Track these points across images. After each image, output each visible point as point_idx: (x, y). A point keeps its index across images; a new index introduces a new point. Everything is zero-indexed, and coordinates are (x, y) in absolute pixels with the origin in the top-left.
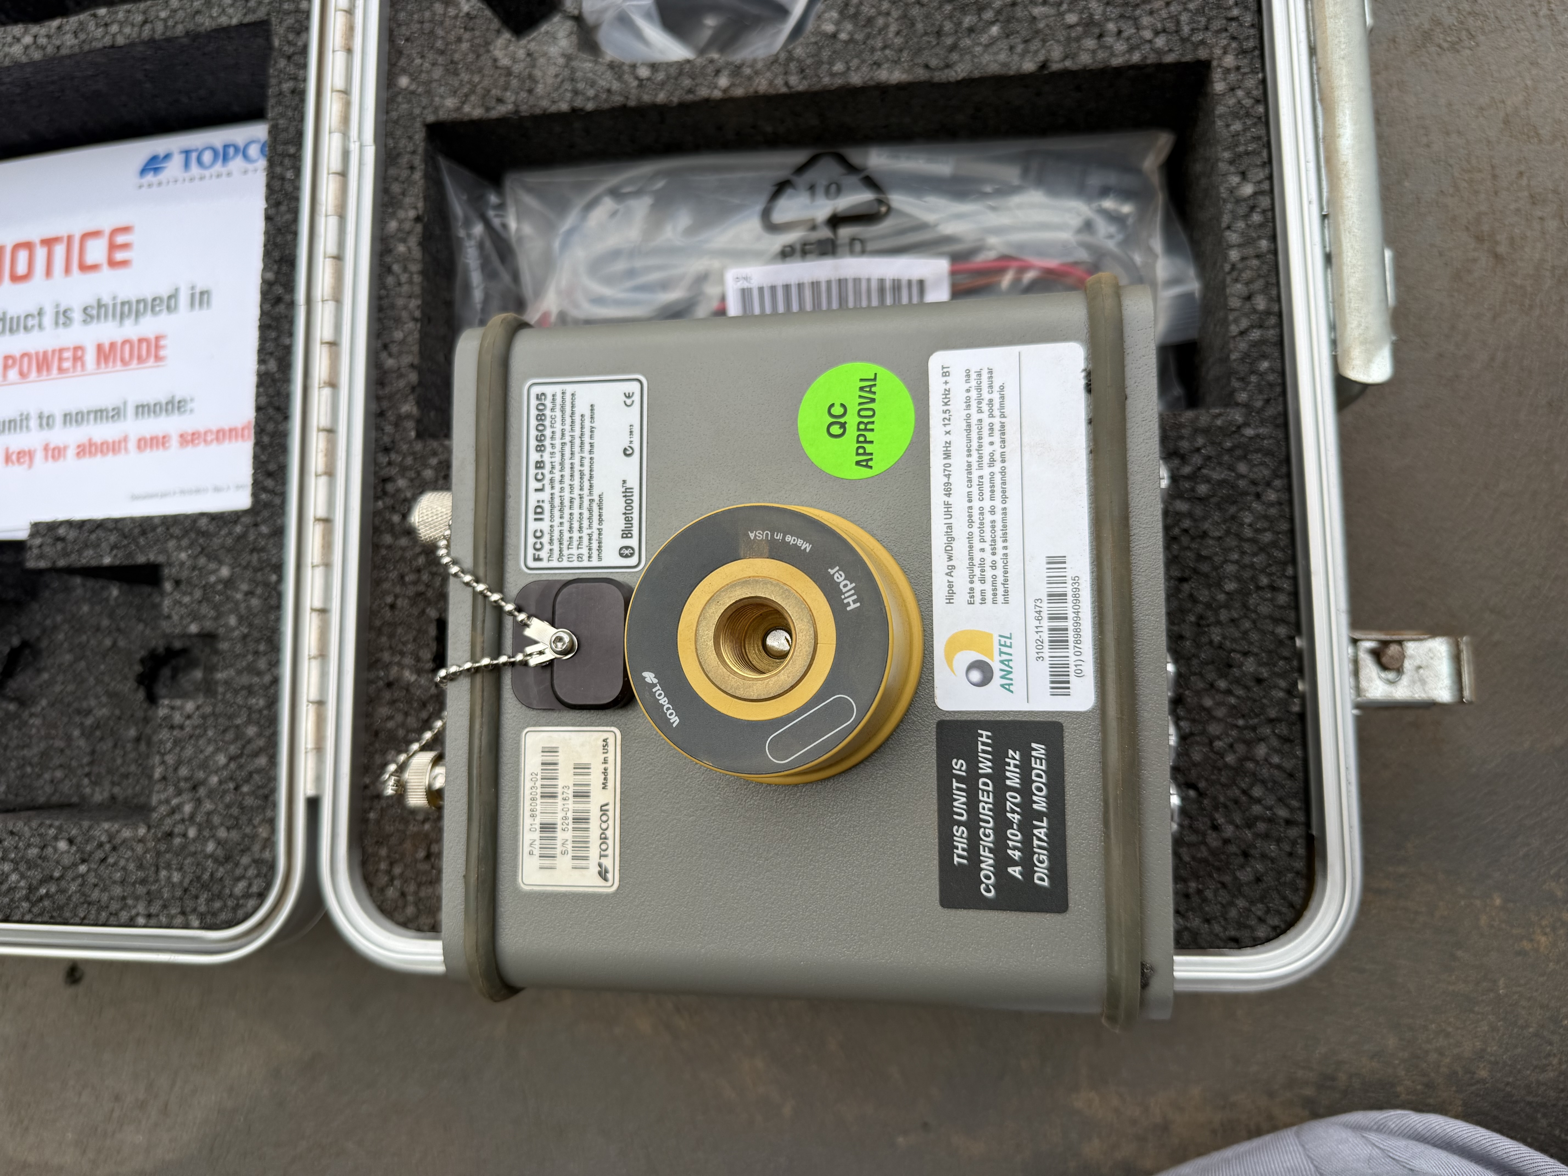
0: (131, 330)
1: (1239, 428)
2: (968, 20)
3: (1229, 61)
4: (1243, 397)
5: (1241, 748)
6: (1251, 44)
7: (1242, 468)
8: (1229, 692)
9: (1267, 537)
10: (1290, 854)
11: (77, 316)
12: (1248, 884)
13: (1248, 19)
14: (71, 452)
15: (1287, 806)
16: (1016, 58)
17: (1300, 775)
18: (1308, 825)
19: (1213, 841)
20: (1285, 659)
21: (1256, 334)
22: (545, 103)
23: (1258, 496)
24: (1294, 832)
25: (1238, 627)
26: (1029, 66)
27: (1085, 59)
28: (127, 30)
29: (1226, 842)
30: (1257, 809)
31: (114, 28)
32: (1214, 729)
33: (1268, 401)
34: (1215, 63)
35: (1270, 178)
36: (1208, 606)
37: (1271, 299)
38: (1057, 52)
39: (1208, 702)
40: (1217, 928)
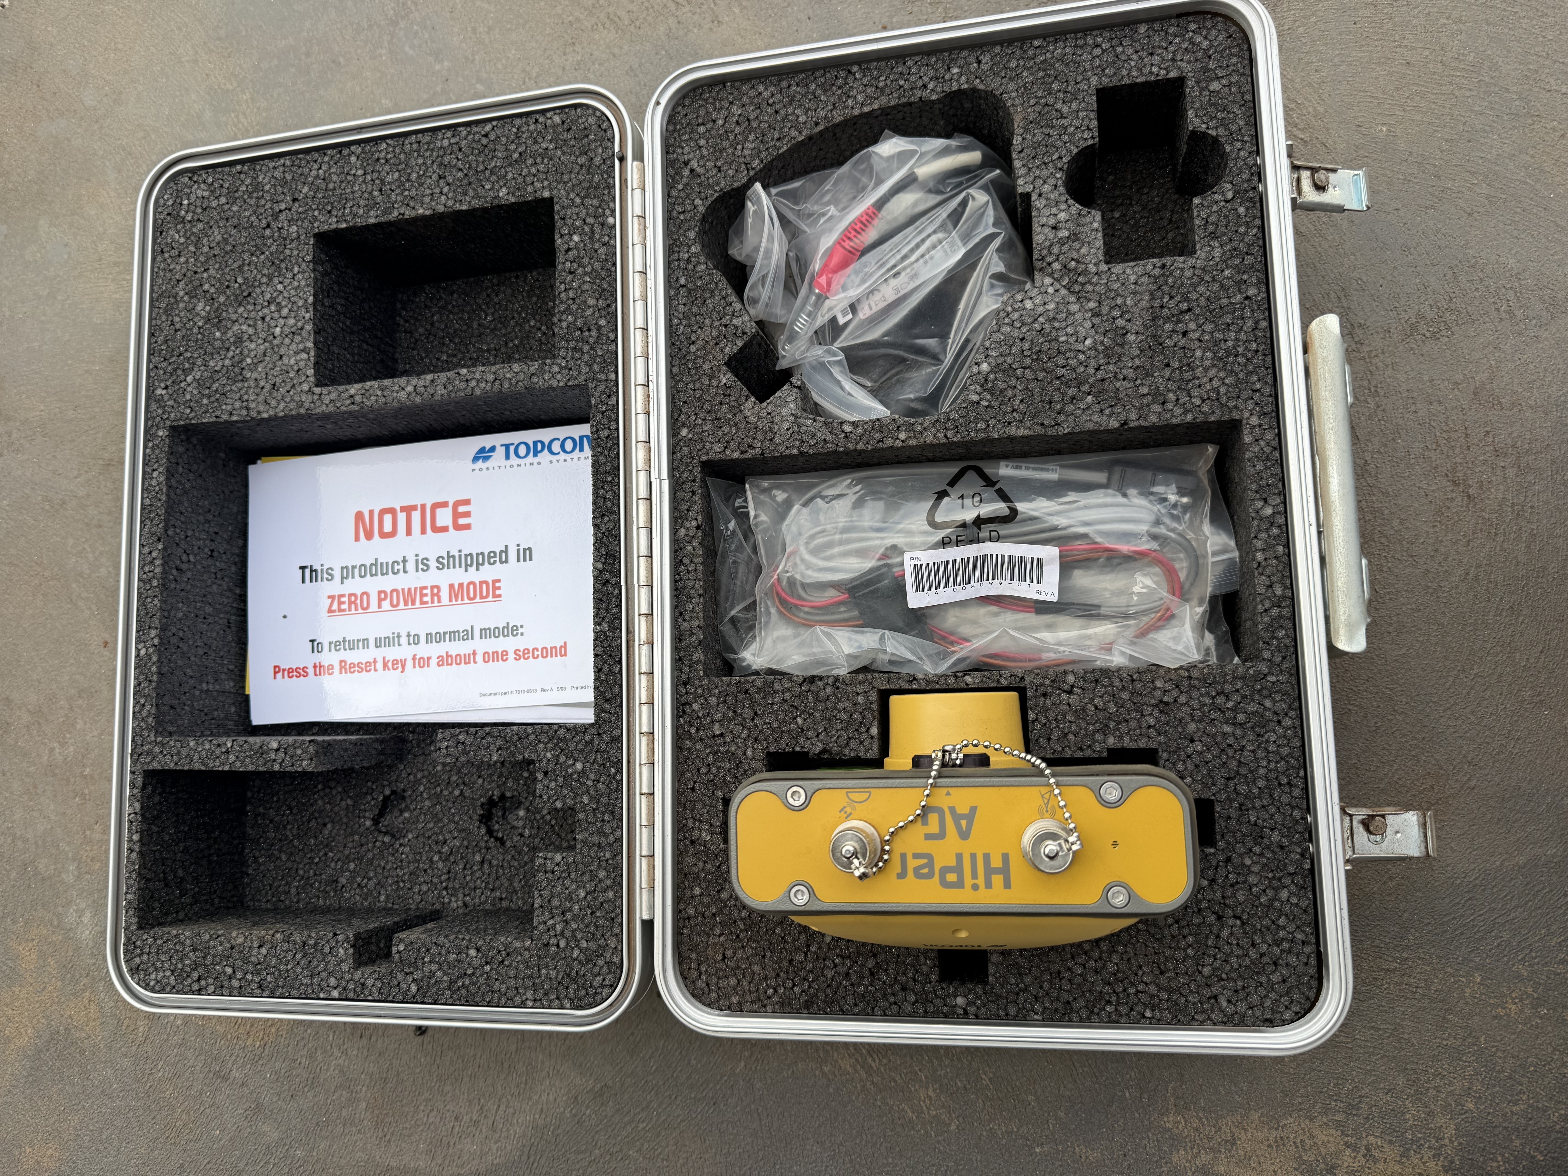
0: (473, 575)
1: (1265, 675)
2: (1071, 392)
3: (1254, 420)
4: (1266, 655)
5: (1270, 893)
6: (1268, 409)
7: (1268, 703)
8: (1262, 855)
9: (1285, 751)
10: (1306, 964)
11: (433, 564)
12: (1278, 983)
13: (1267, 390)
14: (434, 662)
15: (1303, 932)
16: (1105, 418)
17: (1311, 911)
18: (1318, 943)
19: (1253, 954)
20: (1300, 833)
21: (1275, 612)
22: (781, 449)
23: (1279, 722)
24: (1308, 949)
25: (1267, 812)
26: (1114, 424)
27: (1153, 419)
28: (483, 385)
29: (1262, 955)
30: (1282, 934)
31: (473, 383)
32: (1252, 879)
33: (1284, 658)
34: (1244, 422)
35: (1285, 503)
36: (1246, 797)
37: (1285, 588)
38: (1133, 416)
39: (1248, 862)
40: (1258, 1013)
